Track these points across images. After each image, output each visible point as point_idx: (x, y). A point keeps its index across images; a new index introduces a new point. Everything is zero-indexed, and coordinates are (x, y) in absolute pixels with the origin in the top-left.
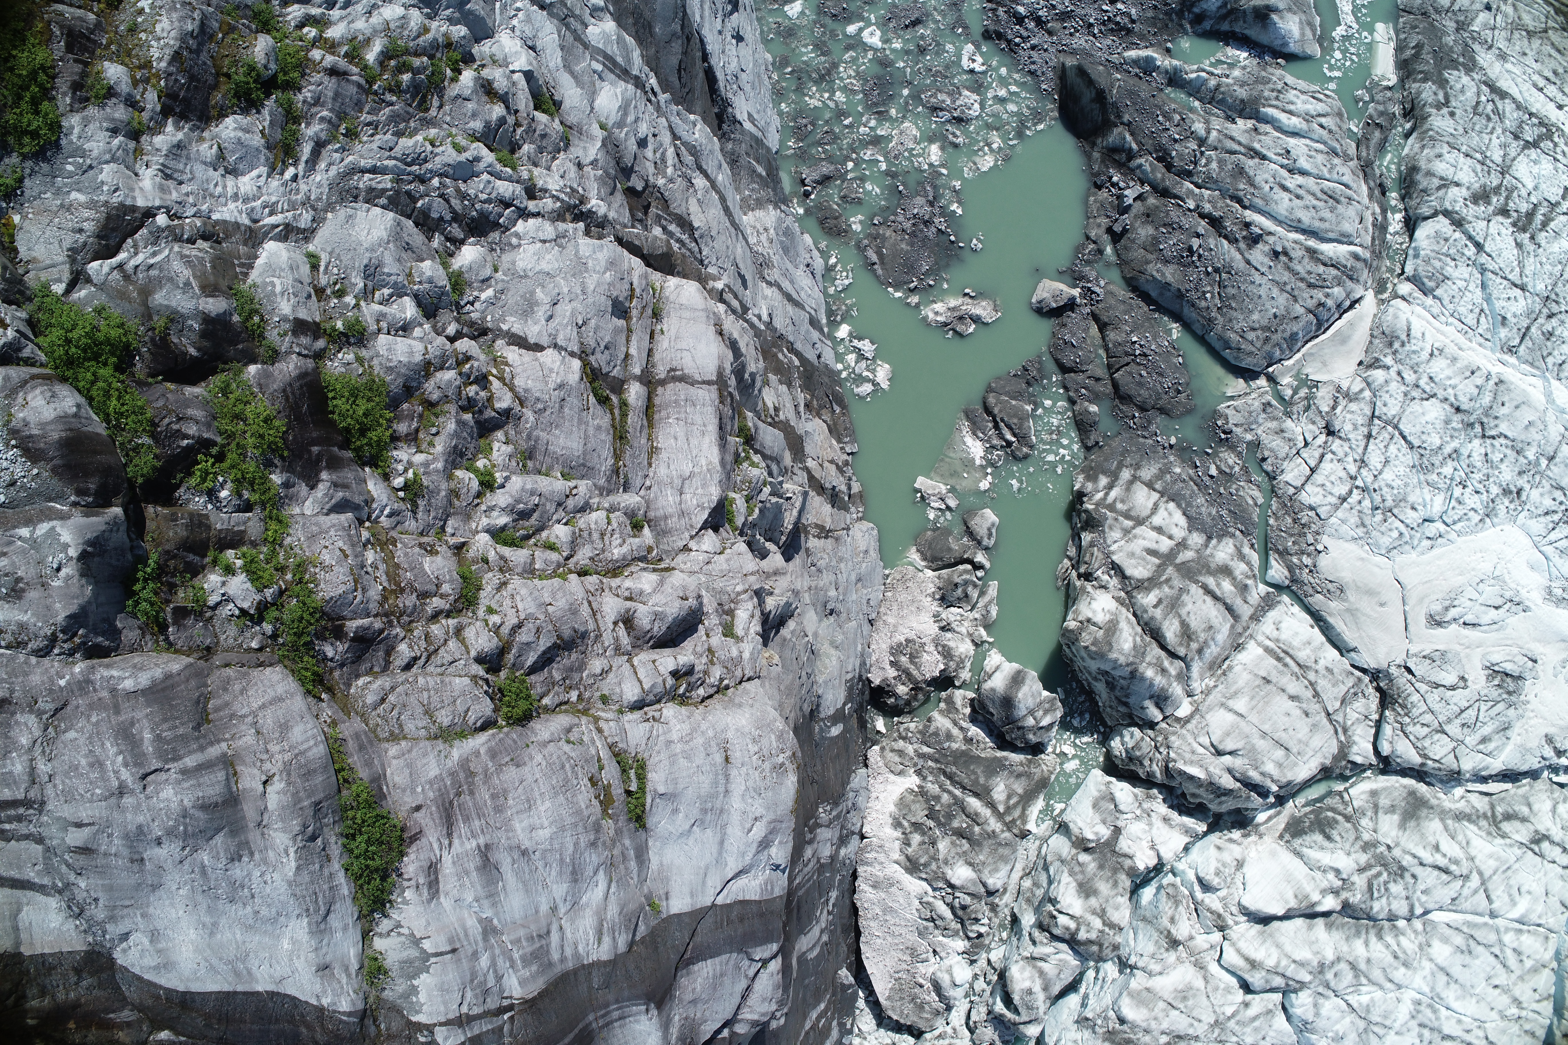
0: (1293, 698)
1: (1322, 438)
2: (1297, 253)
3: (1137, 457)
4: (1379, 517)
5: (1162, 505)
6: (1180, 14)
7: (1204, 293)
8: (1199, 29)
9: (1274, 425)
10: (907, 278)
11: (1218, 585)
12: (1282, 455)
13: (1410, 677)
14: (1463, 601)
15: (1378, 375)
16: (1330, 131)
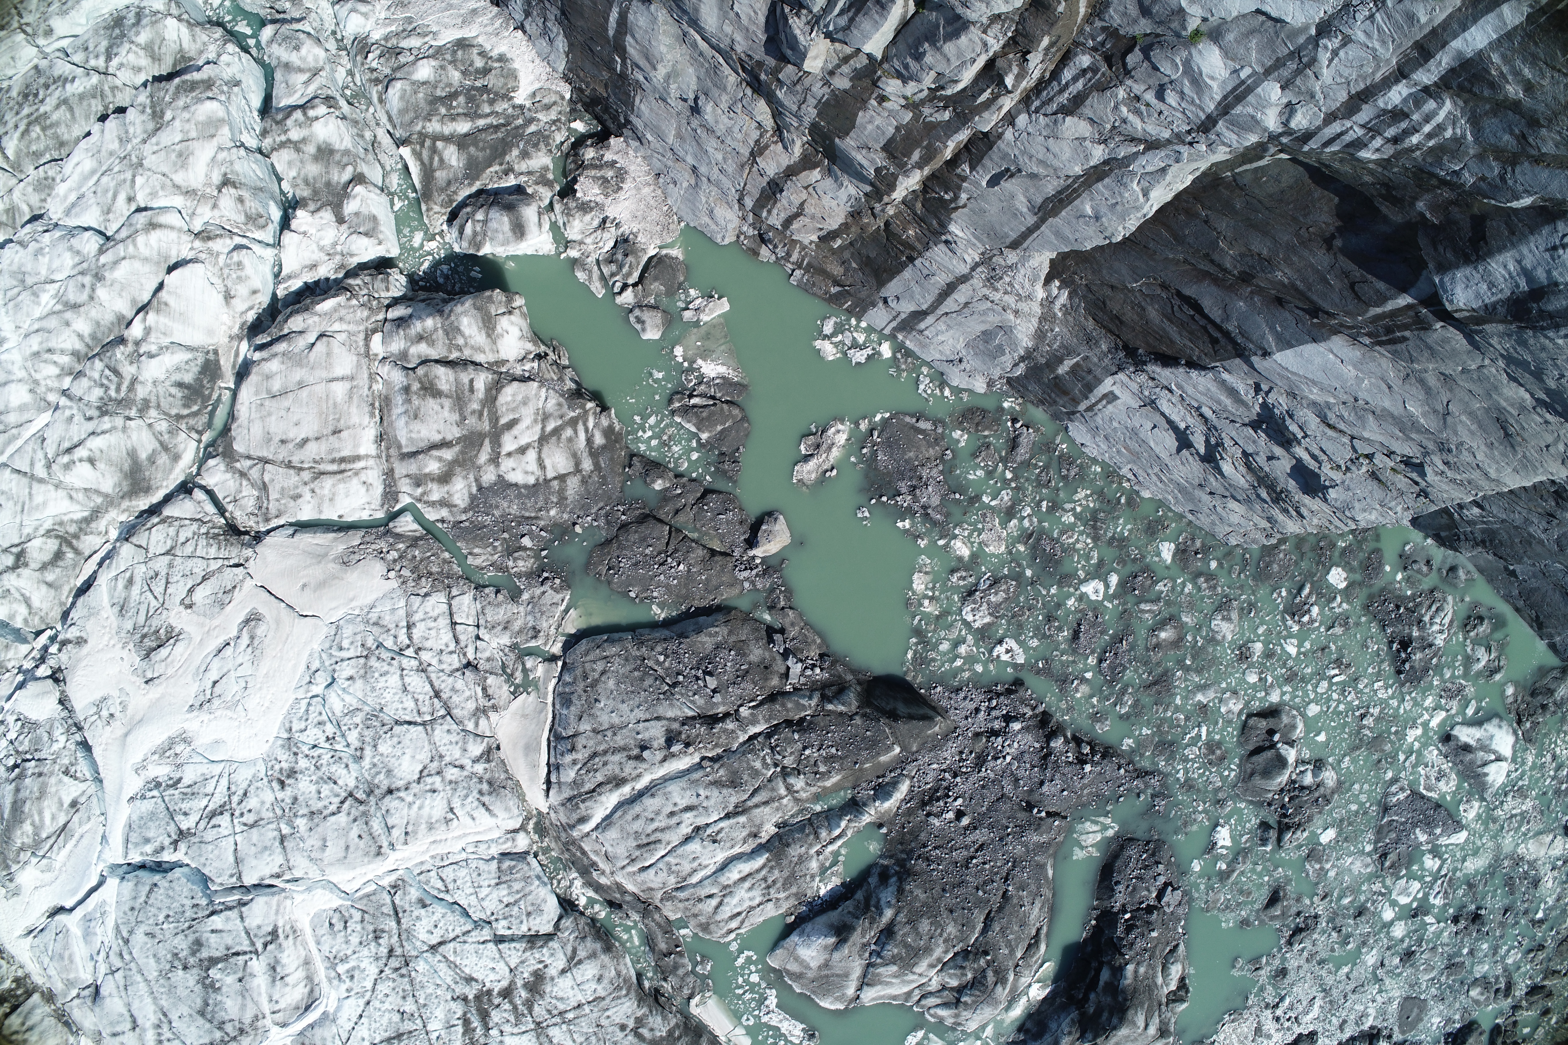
0: (305, 441)
1: (471, 656)
2: (629, 768)
3: (592, 489)
4: (370, 643)
5: (538, 472)
6: (902, 863)
7: (667, 656)
8: (876, 871)
9: (517, 625)
10: (885, 435)
11: (440, 459)
12: (489, 610)
13: (232, 562)
14: (245, 658)
15: (476, 749)
16: (700, 900)
